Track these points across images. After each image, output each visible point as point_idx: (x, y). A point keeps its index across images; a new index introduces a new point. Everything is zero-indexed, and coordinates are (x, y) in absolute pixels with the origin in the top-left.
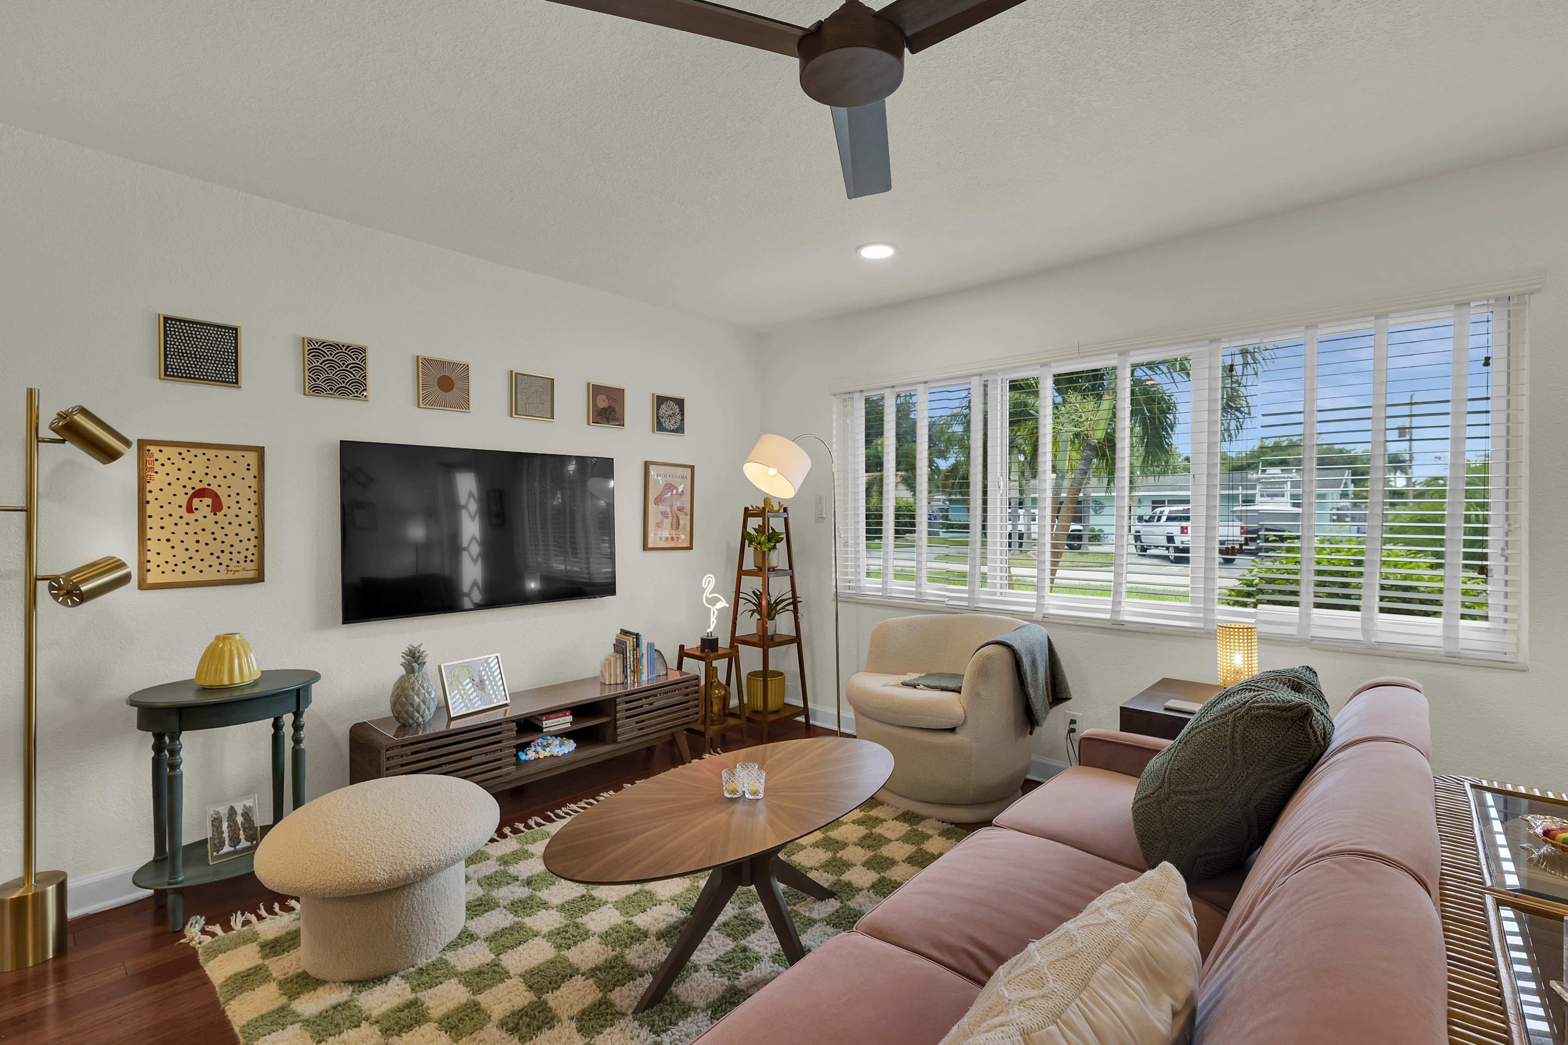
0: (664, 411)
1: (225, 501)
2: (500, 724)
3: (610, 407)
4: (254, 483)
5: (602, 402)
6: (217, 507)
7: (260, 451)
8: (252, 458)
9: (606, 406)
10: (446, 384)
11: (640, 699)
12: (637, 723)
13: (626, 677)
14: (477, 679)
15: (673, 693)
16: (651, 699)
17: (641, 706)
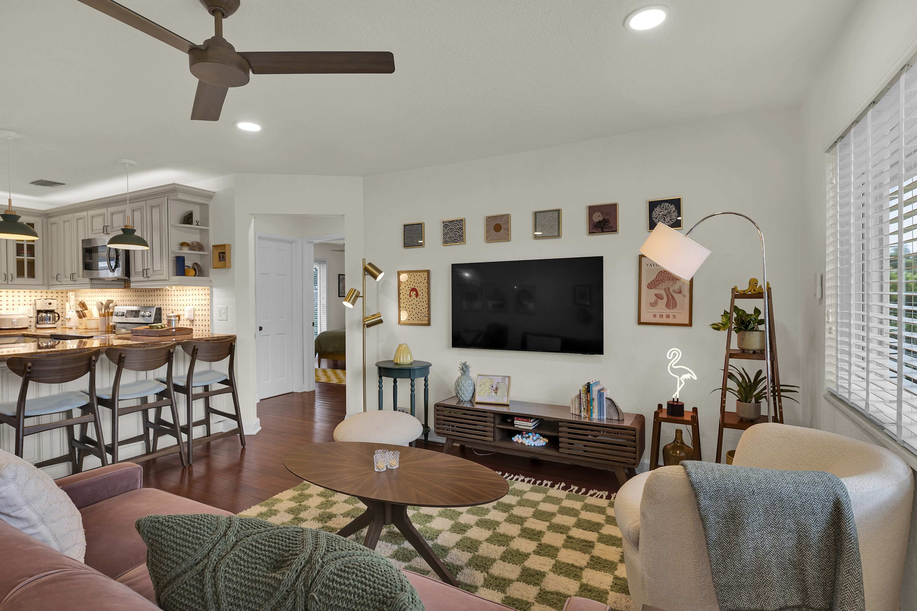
0: (657, 213)
1: (420, 293)
2: (486, 412)
3: (604, 219)
4: (426, 284)
5: (598, 217)
6: (417, 295)
7: (428, 272)
8: (426, 274)
9: (601, 220)
10: (498, 228)
11: (587, 430)
12: (585, 446)
13: (581, 412)
14: (495, 387)
15: (616, 435)
16: (595, 432)
17: (587, 435)
